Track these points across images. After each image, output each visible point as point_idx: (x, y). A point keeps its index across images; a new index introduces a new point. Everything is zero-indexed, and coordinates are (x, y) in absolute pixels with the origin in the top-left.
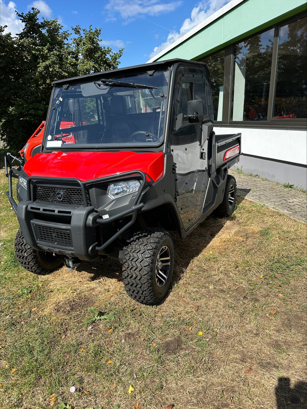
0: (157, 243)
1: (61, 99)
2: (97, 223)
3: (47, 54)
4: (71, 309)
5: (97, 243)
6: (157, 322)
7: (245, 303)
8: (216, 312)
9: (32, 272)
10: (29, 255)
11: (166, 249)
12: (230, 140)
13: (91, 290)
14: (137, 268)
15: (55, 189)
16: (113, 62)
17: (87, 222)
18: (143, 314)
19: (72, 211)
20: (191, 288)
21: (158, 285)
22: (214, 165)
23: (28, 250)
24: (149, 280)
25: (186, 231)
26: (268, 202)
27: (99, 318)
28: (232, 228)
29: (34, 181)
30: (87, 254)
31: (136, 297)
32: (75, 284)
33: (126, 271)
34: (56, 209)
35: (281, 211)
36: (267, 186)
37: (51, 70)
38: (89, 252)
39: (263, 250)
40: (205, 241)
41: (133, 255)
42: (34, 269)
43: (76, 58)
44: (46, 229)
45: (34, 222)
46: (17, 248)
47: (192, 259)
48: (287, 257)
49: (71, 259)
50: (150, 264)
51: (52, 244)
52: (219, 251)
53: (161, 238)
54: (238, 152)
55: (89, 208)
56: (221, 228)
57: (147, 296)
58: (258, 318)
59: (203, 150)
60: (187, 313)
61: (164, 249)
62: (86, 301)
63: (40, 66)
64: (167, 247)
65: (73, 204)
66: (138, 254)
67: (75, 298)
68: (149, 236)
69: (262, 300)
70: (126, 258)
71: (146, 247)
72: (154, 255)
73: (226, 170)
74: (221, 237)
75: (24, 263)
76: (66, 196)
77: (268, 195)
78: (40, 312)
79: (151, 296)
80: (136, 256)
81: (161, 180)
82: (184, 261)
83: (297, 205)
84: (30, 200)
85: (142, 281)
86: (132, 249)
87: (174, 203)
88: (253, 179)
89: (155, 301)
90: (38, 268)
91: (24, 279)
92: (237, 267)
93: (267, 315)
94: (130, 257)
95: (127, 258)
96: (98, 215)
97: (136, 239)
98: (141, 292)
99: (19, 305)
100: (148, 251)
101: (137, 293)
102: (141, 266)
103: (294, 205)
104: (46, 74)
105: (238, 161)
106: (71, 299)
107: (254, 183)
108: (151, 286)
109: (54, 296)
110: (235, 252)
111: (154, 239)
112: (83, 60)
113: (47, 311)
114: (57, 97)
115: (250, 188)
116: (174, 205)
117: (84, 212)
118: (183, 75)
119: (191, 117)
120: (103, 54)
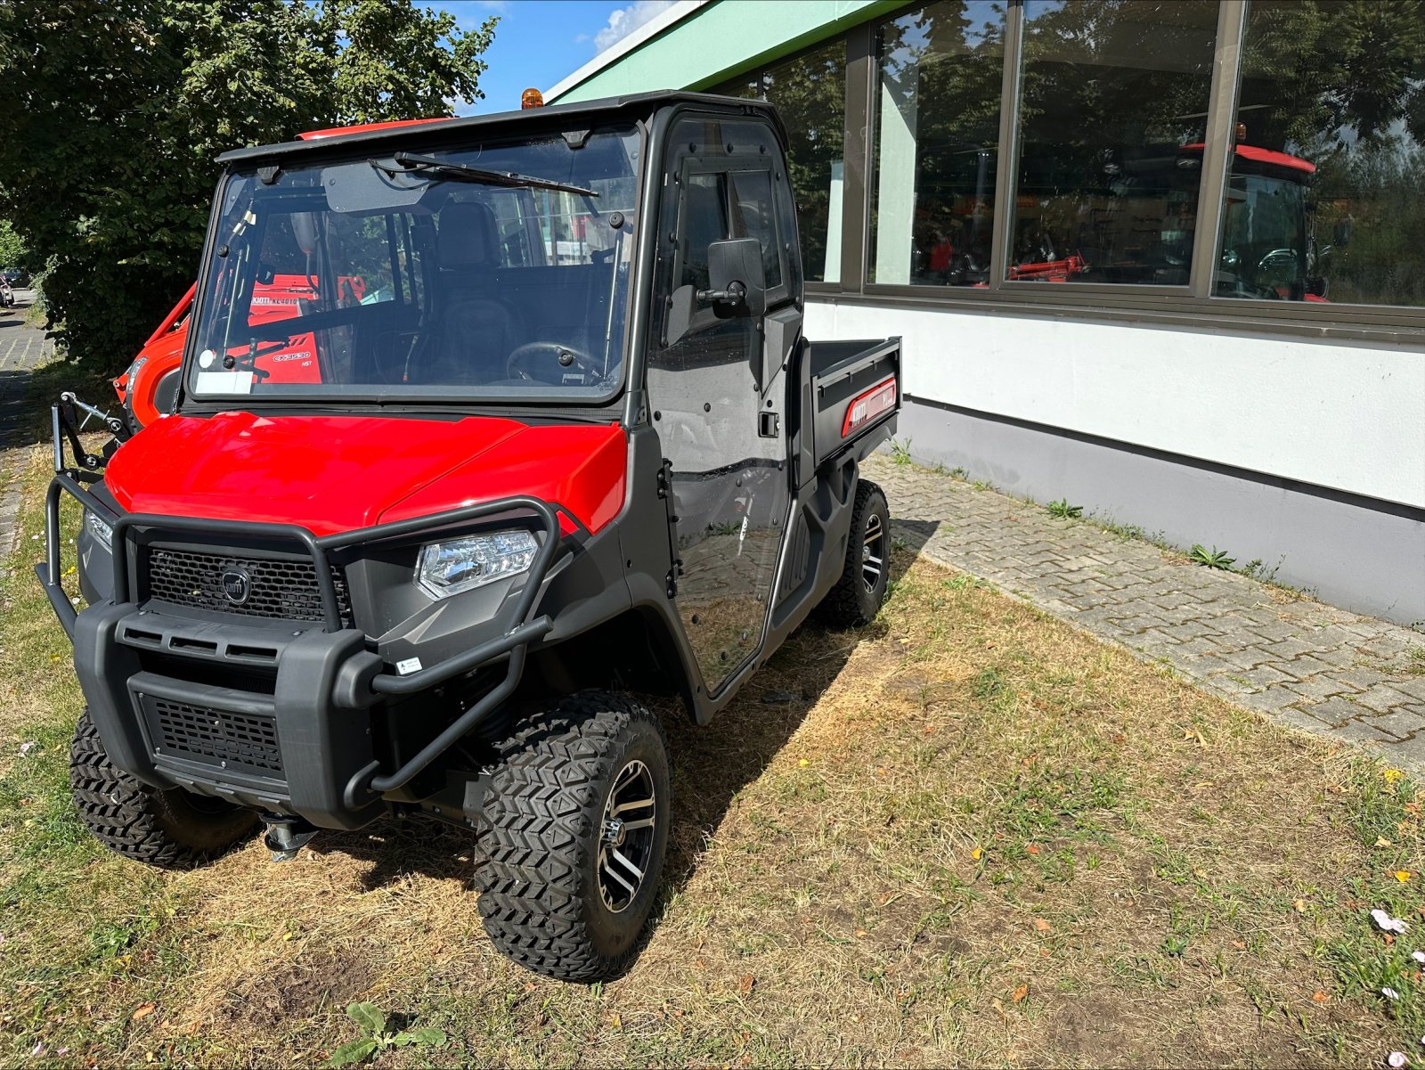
0: (603, 755)
1: (250, 218)
2: (373, 691)
3: (217, 29)
4: (285, 1008)
5: (376, 763)
6: (605, 1047)
7: (920, 961)
8: (816, 998)
9: (140, 859)
10: (125, 802)
11: (639, 770)
12: (864, 363)
13: (362, 925)
14: (526, 856)
15: (218, 561)
16: (462, 65)
17: (338, 690)
18: (555, 1021)
19: (279, 647)
20: (730, 910)
21: (610, 908)
22: (810, 455)
23: (121, 782)
24: (573, 898)
25: (712, 696)
26: (997, 570)
27: (388, 1040)
28: (877, 669)
29: (142, 529)
30: (339, 808)
31: (525, 958)
32: (302, 903)
33: (486, 867)
34: (222, 640)
35: (1042, 604)
36: (992, 510)
37: (233, 86)
38: (346, 801)
39: (979, 752)
40: (784, 719)
41: (515, 806)
42: (148, 851)
43: (328, 45)
44: (184, 709)
45: (143, 683)
46: (79, 774)
47: (738, 790)
48: (1063, 777)
49: (285, 818)
50: (576, 837)
51: (208, 768)
52: (833, 756)
53: (619, 735)
54: (893, 401)
55: (346, 636)
56: (840, 670)
57: (567, 956)
58: (965, 1017)
59: (769, 404)
60: (714, 1008)
61: (631, 771)
62: (344, 972)
63: (192, 74)
64: (643, 764)
65: (286, 618)
66: (533, 800)
67: (301, 959)
68: (574, 729)
69: (978, 943)
70: (488, 816)
71: (563, 772)
72: (594, 801)
73: (850, 467)
74: (838, 705)
75: (107, 828)
76: (258, 586)
77: (997, 545)
78: (167, 1022)
79: (583, 953)
80: (525, 809)
81: (617, 526)
82: (709, 800)
83: (1093, 579)
84: (126, 599)
85: (548, 903)
86: (511, 779)
87: (665, 604)
88: (946, 486)
89: (595, 970)
90: (161, 847)
91: (107, 889)
92: (892, 819)
93: (997, 1004)
94: (503, 810)
95: (493, 817)
96: (379, 661)
97: (526, 744)
98: (544, 942)
99: (82, 997)
100: (568, 789)
101: (531, 945)
102: (541, 848)
103: (1083, 581)
104: (214, 101)
105: (894, 432)
106: (286, 967)
107: (949, 500)
108: (580, 920)
109: (220, 957)
110: (887, 762)
111: (593, 739)
112: (351, 53)
113: (192, 1018)
114: (235, 208)
115: (935, 519)
116: (664, 612)
117: (324, 653)
118: (692, 149)
119: (722, 298)
120: (427, 34)
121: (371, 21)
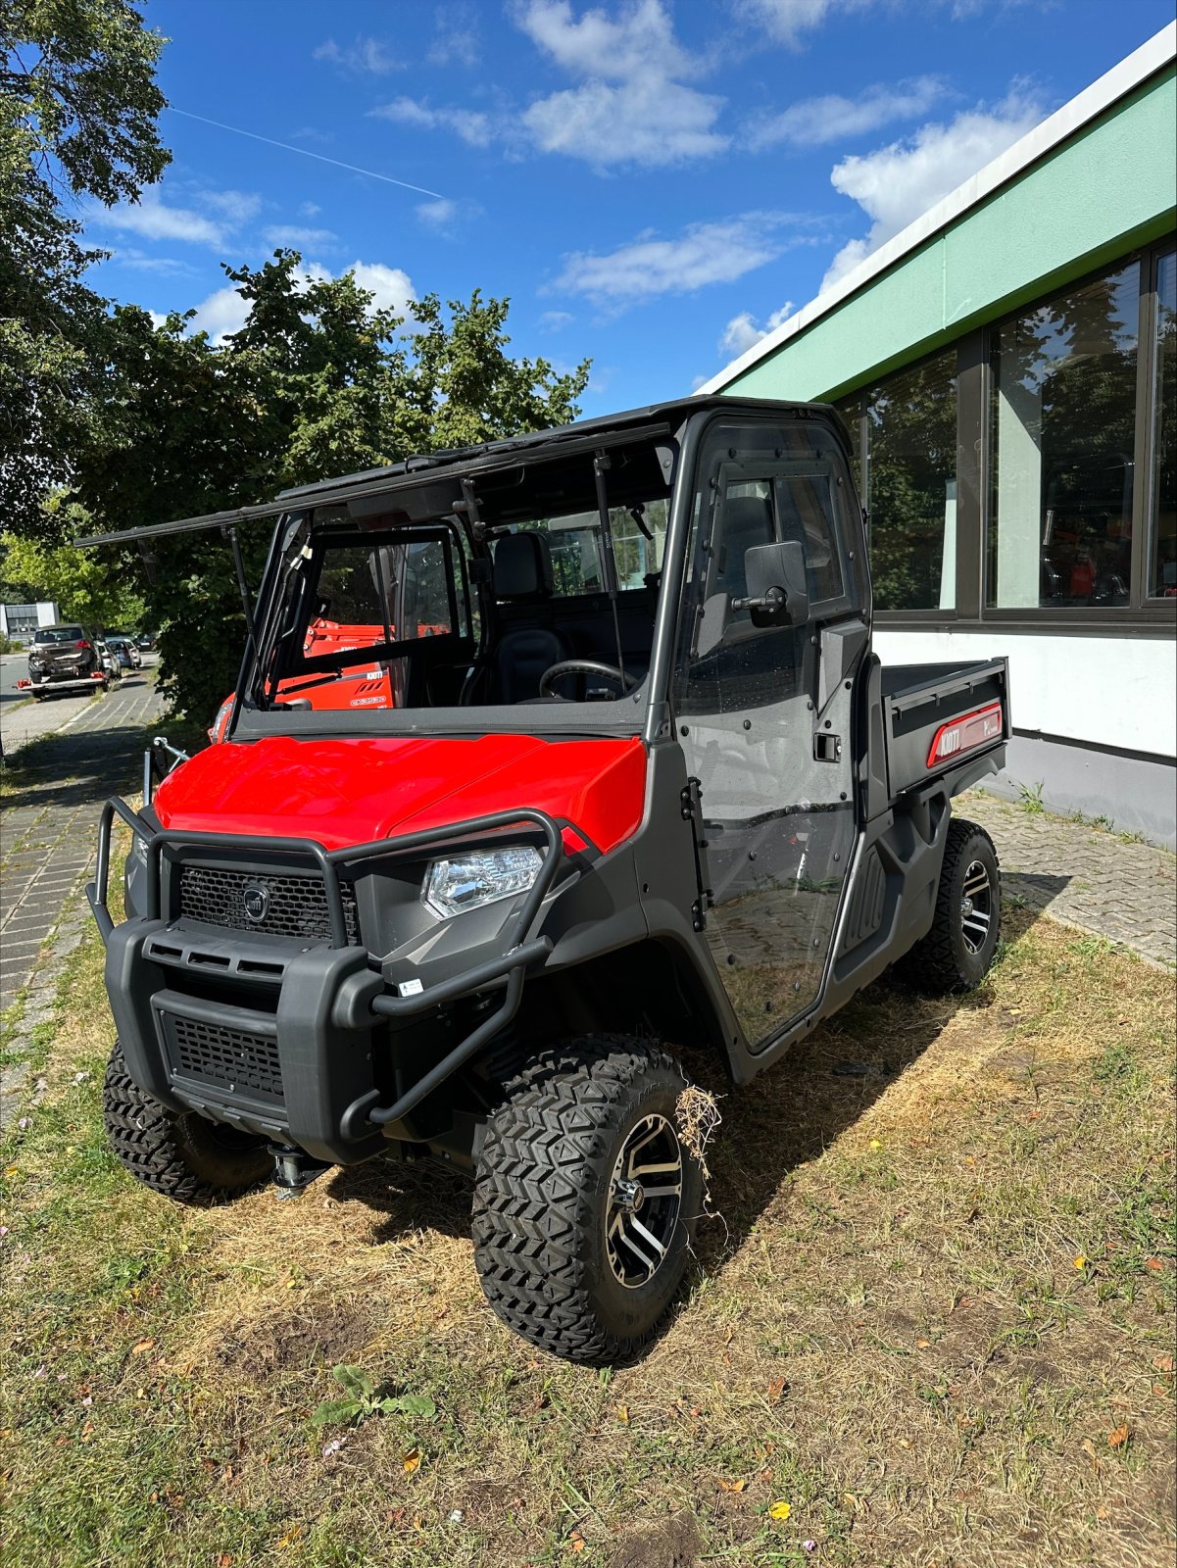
0: (612, 1101)
1: (307, 552)
2: (372, 1012)
3: (324, 397)
4: (279, 1359)
5: (375, 1092)
6: (606, 1441)
7: (993, 1384)
8: (859, 1414)
9: (162, 1191)
10: (149, 1128)
11: (661, 1127)
12: (956, 685)
13: (367, 1280)
14: (524, 1207)
15: (242, 878)
16: (557, 411)
17: (337, 1008)
18: (554, 1404)
19: (287, 963)
20: (770, 1302)
21: (621, 1281)
22: (883, 784)
23: (147, 1107)
24: (574, 1260)
25: (755, 1051)
26: (1139, 933)
27: (375, 1405)
28: (978, 1044)
29: (176, 846)
30: (335, 1139)
31: (525, 1327)
32: (312, 1251)
33: (483, 1217)
34: (234, 954)
36: (1140, 865)
38: (342, 1131)
39: (1094, 1145)
40: (858, 1094)
41: (515, 1150)
42: (169, 1182)
43: (425, 403)
44: (199, 1028)
45: (166, 1001)
46: (110, 1097)
47: (791, 1169)
49: (291, 1151)
50: (578, 1190)
51: (218, 1091)
52: (912, 1140)
53: (634, 1081)
54: (997, 730)
56: (931, 1042)
57: (567, 1329)
58: (1045, 1458)
59: (828, 724)
60: (737, 1412)
61: (650, 1126)
62: (342, 1328)
63: (298, 438)
64: (665, 1121)
65: (299, 935)
66: (534, 1145)
67: (302, 1309)
68: (583, 1069)
69: (1073, 1372)
70: (487, 1159)
71: (568, 1116)
72: (599, 1152)
73: (939, 802)
74: (925, 1082)
75: (132, 1155)
76: (277, 903)
77: (1143, 904)
78: (163, 1360)
79: (584, 1327)
80: (525, 1154)
81: (631, 846)
82: (758, 1178)
84: (157, 916)
85: (545, 1263)
86: (514, 1121)
87: (692, 939)
88: (1085, 838)
89: (601, 1350)
90: (181, 1179)
91: (130, 1221)
92: (976, 1214)
93: (1087, 1446)
94: (502, 1155)
95: (492, 1161)
96: (381, 981)
97: (532, 1083)
98: (541, 1309)
99: (89, 1326)
100: (572, 1135)
101: (529, 1311)
102: (539, 1199)
104: (317, 462)
105: (1001, 765)
106: (286, 1316)
107: (1088, 853)
108: (582, 1286)
109: (224, 1299)
110: (978, 1149)
111: (603, 1082)
112: (447, 409)
113: (188, 1357)
114: (294, 544)
115: (1067, 874)
116: (688, 945)
117: (327, 969)
118: (731, 454)
119: (760, 605)
120: (520, 383)
121: (465, 378)
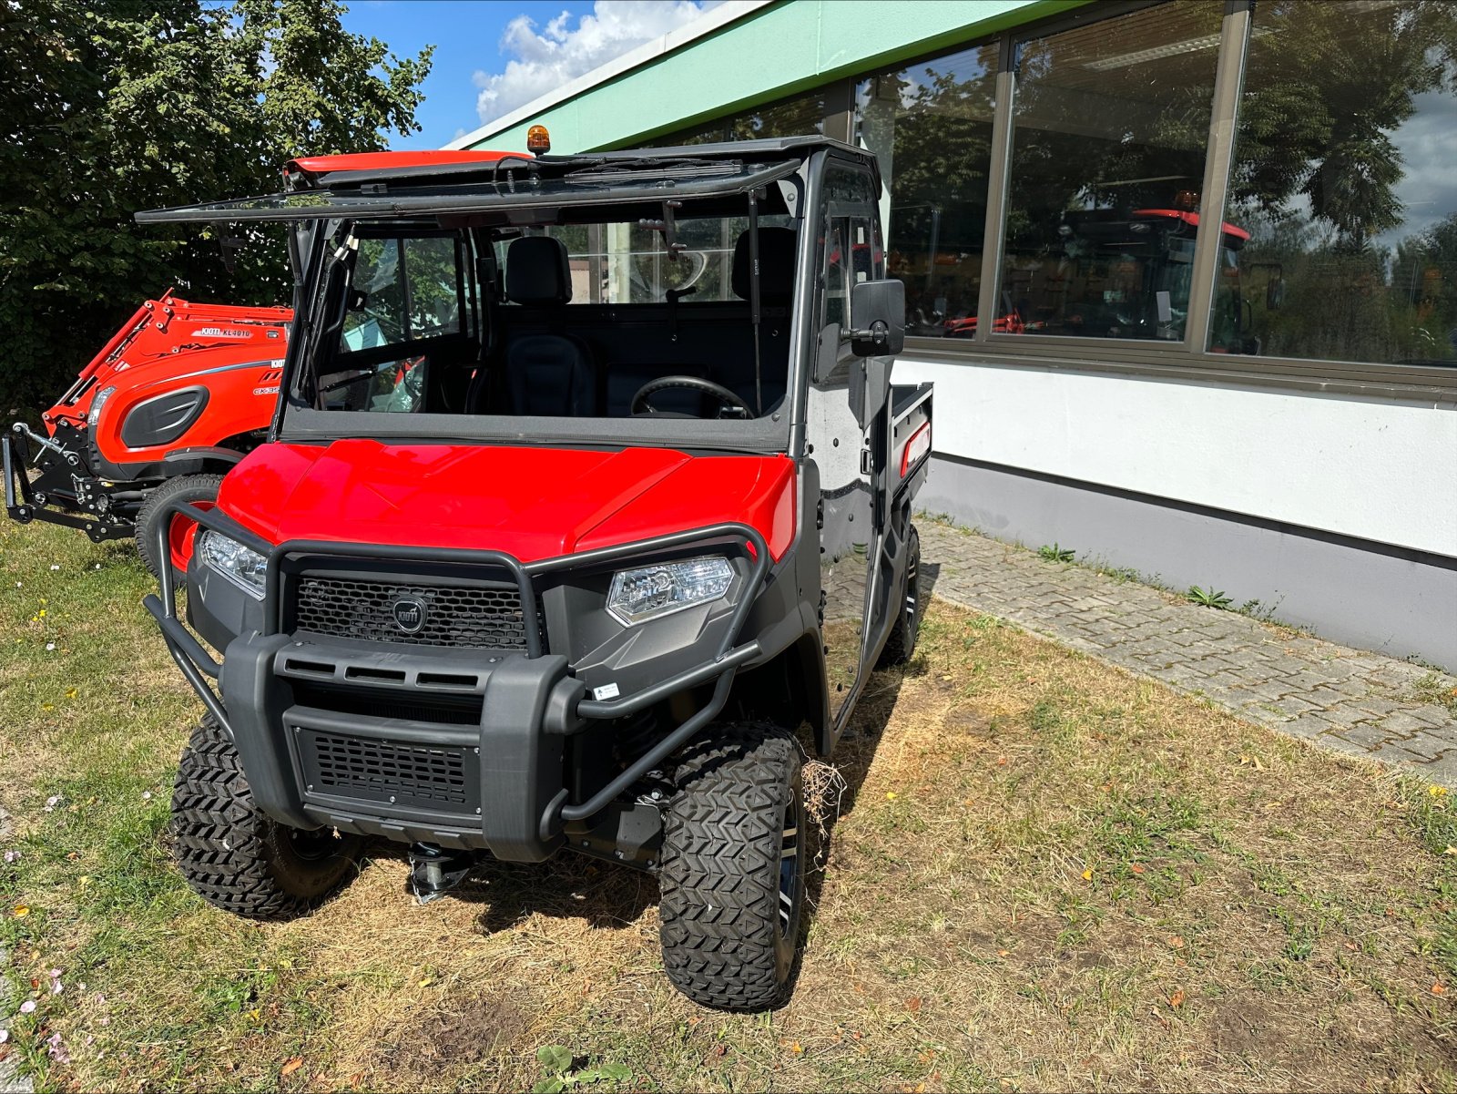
0: (779, 781)
1: (352, 243)
2: (580, 717)
3: (149, 49)
4: (443, 1054)
5: (565, 792)
9: (240, 911)
10: (238, 849)
13: (497, 969)
14: (720, 881)
15: (386, 589)
16: (400, 95)
17: (549, 714)
18: (734, 1050)
20: (870, 937)
21: (782, 936)
24: (766, 922)
25: (835, 728)
26: (1013, 610)
27: (570, 1079)
28: (930, 706)
29: (296, 557)
30: (536, 839)
32: (423, 948)
33: (675, 894)
34: (412, 670)
35: (1066, 642)
36: (986, 553)
37: (162, 109)
38: (541, 831)
39: (1057, 782)
40: (856, 754)
41: (704, 832)
42: (253, 901)
43: (252, 69)
44: (352, 743)
45: (296, 716)
46: (186, 819)
48: (1141, 802)
49: (437, 856)
50: (769, 860)
51: (373, 804)
52: (916, 789)
54: (927, 445)
56: (893, 706)
57: (752, 983)
58: (1128, 1025)
59: (867, 441)
60: (893, 1029)
62: (493, 1016)
63: (120, 94)
65: (450, 644)
66: (722, 825)
67: (443, 1005)
68: (749, 755)
69: (1117, 957)
71: (747, 797)
73: (906, 507)
74: (903, 740)
75: (214, 878)
76: (434, 614)
77: (1004, 586)
78: (322, 1075)
79: (768, 979)
80: (715, 834)
81: (794, 555)
83: (1106, 618)
85: (742, 928)
86: (695, 806)
87: (818, 630)
88: (933, 531)
89: (774, 997)
90: (269, 896)
93: (1155, 1010)
94: (691, 837)
95: (681, 843)
96: (581, 687)
97: (703, 771)
98: (733, 969)
99: (220, 1055)
100: (755, 814)
101: (718, 973)
102: (735, 873)
103: (1097, 621)
104: (141, 122)
106: (431, 1014)
107: (943, 545)
108: (771, 944)
109: (356, 1007)
111: (769, 765)
113: (348, 1069)
115: (935, 561)
116: (817, 639)
119: (867, 336)
120: (359, 61)
